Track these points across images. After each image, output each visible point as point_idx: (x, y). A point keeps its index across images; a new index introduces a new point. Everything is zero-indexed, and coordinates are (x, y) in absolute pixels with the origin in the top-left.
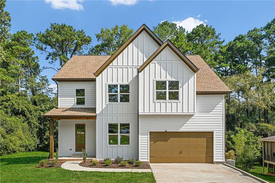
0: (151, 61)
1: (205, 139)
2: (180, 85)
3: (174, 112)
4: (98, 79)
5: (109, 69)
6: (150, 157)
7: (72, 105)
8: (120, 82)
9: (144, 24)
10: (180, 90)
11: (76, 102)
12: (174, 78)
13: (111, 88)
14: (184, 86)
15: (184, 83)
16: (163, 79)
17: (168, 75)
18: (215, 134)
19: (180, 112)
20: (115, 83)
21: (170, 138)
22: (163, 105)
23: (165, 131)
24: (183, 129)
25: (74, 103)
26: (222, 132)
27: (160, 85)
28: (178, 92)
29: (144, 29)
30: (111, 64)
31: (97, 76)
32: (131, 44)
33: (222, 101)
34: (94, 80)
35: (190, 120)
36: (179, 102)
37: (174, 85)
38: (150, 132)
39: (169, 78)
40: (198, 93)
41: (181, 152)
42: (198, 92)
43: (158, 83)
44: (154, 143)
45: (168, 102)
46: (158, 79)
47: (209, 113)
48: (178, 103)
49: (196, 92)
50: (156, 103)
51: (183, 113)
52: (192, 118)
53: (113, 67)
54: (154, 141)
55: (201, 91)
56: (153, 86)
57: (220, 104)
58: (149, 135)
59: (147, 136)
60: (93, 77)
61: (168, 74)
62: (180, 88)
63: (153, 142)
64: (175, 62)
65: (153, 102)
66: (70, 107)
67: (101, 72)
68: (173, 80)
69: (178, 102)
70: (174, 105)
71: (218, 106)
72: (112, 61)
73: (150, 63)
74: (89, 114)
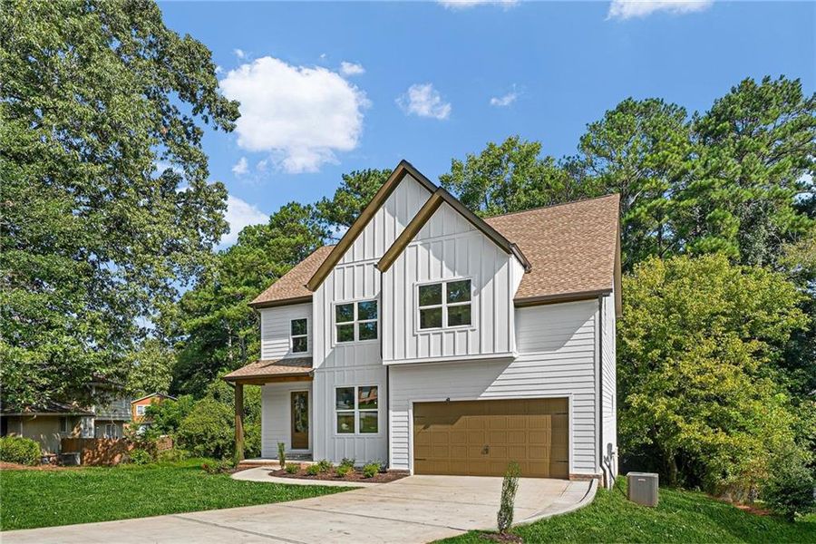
0: (409, 241)
1: (549, 417)
2: (473, 289)
3: (460, 354)
4: (316, 295)
5: (336, 272)
6: (415, 459)
7: (285, 353)
8: (359, 298)
9: (404, 161)
10: (474, 301)
11: (292, 346)
12: (459, 274)
13: (343, 311)
14: (483, 291)
15: (483, 283)
16: (435, 280)
17: (445, 268)
18: (572, 403)
19: (473, 353)
20: (348, 300)
21: (460, 416)
22: (435, 339)
23: (445, 400)
24: (490, 394)
25: (288, 349)
26: (592, 397)
27: (429, 294)
28: (470, 305)
29: (404, 172)
30: (341, 261)
31: (314, 290)
32: (381, 210)
33: (593, 318)
34: (309, 300)
35: (507, 371)
36: (472, 330)
37: (461, 290)
38: (414, 403)
39: (450, 276)
40: (519, 304)
41: (487, 451)
42: (518, 300)
43: (423, 289)
44: (424, 428)
45: (447, 333)
46: (424, 281)
47: (558, 351)
48: (470, 333)
49: (514, 300)
50: (420, 337)
51: (480, 354)
52: (512, 365)
53: (345, 266)
54: (422, 424)
55: (530, 296)
56: (413, 298)
57: (587, 324)
58: (411, 411)
59: (406, 413)
60: (307, 293)
61: (447, 266)
62: (475, 295)
63: (423, 426)
64: (462, 235)
65: (414, 335)
66: (282, 358)
67: (322, 280)
68: (458, 278)
69: (469, 329)
70: (460, 337)
71: (580, 330)
72: (341, 255)
73: (407, 248)
74: (301, 370)
